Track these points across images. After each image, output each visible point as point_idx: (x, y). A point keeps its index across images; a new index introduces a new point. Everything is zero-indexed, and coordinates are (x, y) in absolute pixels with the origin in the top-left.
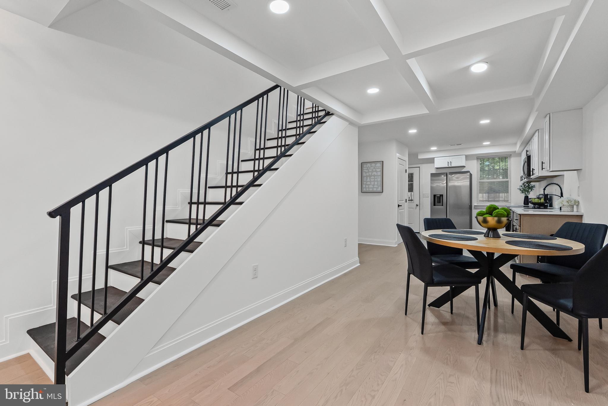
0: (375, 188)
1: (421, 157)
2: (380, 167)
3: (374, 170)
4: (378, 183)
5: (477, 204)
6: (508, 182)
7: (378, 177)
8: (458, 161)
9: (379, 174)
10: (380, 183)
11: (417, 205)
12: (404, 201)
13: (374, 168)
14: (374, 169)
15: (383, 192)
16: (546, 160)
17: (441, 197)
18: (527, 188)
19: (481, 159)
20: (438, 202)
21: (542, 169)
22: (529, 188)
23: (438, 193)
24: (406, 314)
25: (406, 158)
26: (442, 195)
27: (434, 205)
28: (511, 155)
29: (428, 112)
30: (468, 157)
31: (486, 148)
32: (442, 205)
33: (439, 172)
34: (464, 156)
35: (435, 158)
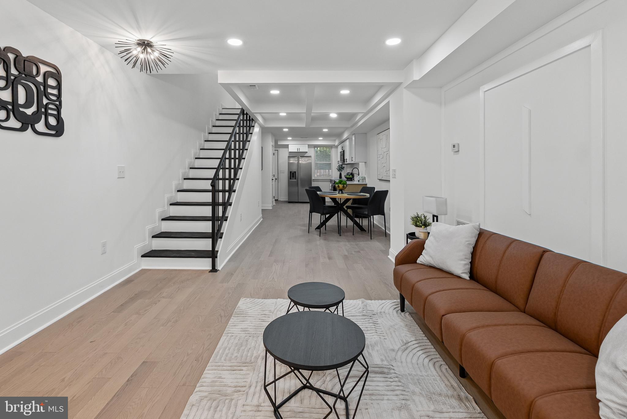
1: (280, 143)
5: (315, 178)
6: (330, 164)
8: (304, 148)
12: (273, 176)
15: (262, 169)
16: (354, 156)
17: (295, 173)
18: (341, 168)
21: (352, 160)
22: (342, 168)
23: (294, 169)
24: (309, 233)
25: (274, 145)
26: (295, 172)
27: (290, 179)
28: (332, 146)
29: (305, 126)
30: (310, 146)
31: (320, 141)
32: (296, 179)
33: (292, 155)
34: (307, 145)
35: (289, 145)
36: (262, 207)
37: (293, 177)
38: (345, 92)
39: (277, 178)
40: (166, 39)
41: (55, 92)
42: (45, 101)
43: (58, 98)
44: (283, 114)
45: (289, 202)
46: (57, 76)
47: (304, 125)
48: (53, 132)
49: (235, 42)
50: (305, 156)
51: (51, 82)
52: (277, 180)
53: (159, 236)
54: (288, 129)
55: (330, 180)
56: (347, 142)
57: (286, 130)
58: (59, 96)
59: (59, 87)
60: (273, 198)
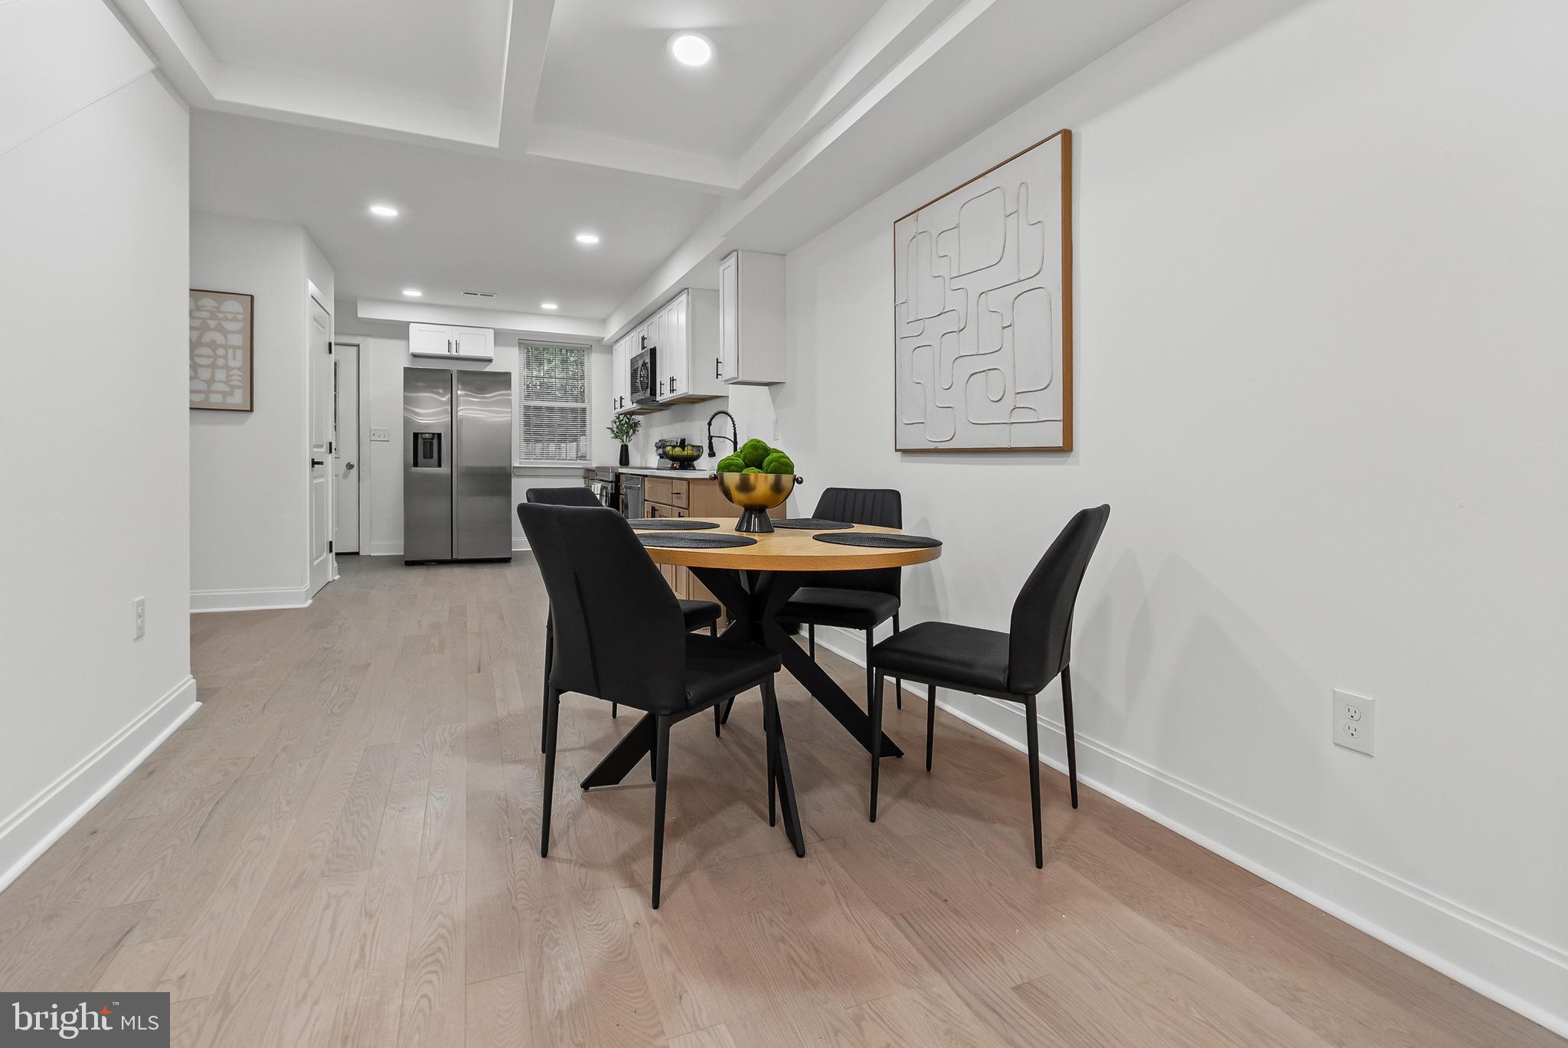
0: (217, 392)
1: (366, 312)
2: (240, 317)
3: (212, 324)
4: (228, 376)
5: (520, 463)
6: (584, 410)
7: (230, 351)
8: (476, 344)
9: (237, 340)
10: (239, 377)
11: (350, 466)
12: (325, 449)
13: (213, 317)
14: (211, 319)
15: (251, 410)
17: (435, 442)
18: (628, 426)
19: (530, 344)
20: (425, 457)
21: (717, 375)
22: (634, 425)
23: (427, 430)
25: (330, 305)
26: (439, 435)
27: (416, 464)
28: (592, 345)
29: (495, 145)
30: (500, 337)
32: (441, 467)
34: (492, 331)
35: (411, 325)
36: (194, 601)
37: (428, 455)
39: (354, 462)
45: (410, 564)
47: (489, 138)
52: (355, 470)
55: (582, 473)
56: (677, 317)
60: (326, 547)
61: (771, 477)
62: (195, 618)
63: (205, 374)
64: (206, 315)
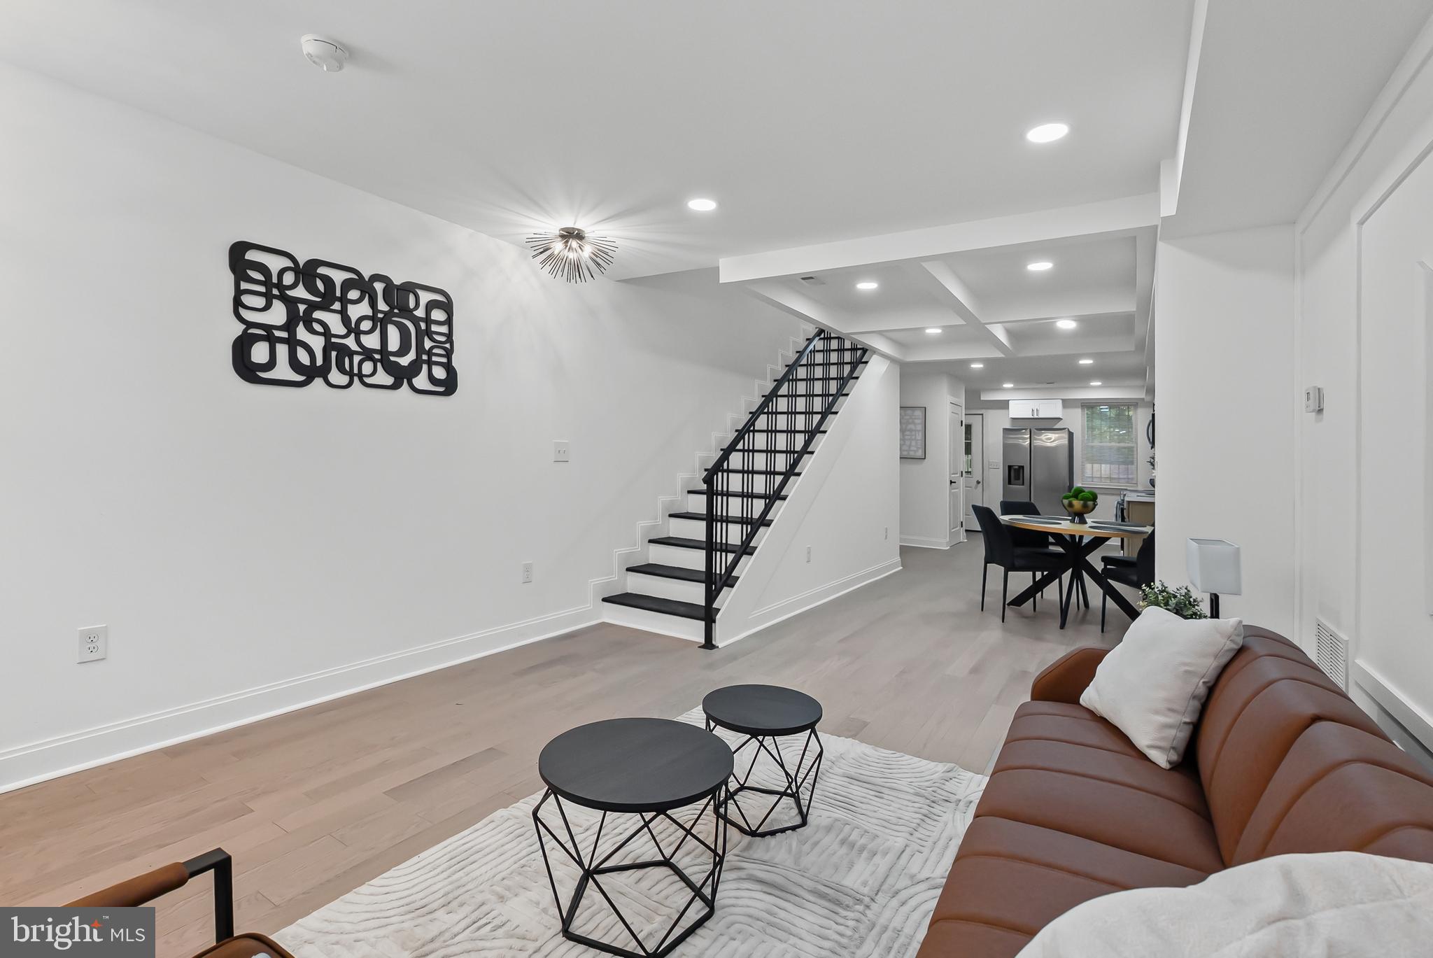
0: (912, 451)
1: (985, 397)
2: (920, 417)
3: (911, 421)
4: (916, 443)
5: (1082, 484)
6: (1132, 448)
7: (918, 432)
8: (1050, 408)
9: (920, 427)
10: (920, 443)
11: (978, 482)
12: (959, 474)
13: (911, 418)
14: (909, 419)
15: (925, 459)
17: (1021, 470)
19: (1090, 406)
20: (1015, 478)
23: (1016, 462)
25: (962, 401)
26: (1023, 467)
27: (1010, 482)
28: (1137, 403)
30: (1067, 404)
31: (1096, 391)
32: (1023, 484)
33: (1018, 426)
34: (1061, 401)
35: (1010, 402)
36: (901, 540)
37: (1017, 478)
38: (1040, 267)
39: (980, 480)
40: (601, 219)
41: (444, 329)
42: (428, 344)
43: (448, 338)
44: (934, 331)
46: (447, 307)
48: (441, 389)
49: (702, 205)
50: (1055, 427)
51: (438, 315)
52: (982, 484)
53: (641, 570)
54: (984, 364)
57: (977, 366)
58: (449, 336)
59: (449, 322)
60: (959, 524)
61: (1082, 502)
62: (902, 548)
63: (908, 443)
64: (908, 417)
